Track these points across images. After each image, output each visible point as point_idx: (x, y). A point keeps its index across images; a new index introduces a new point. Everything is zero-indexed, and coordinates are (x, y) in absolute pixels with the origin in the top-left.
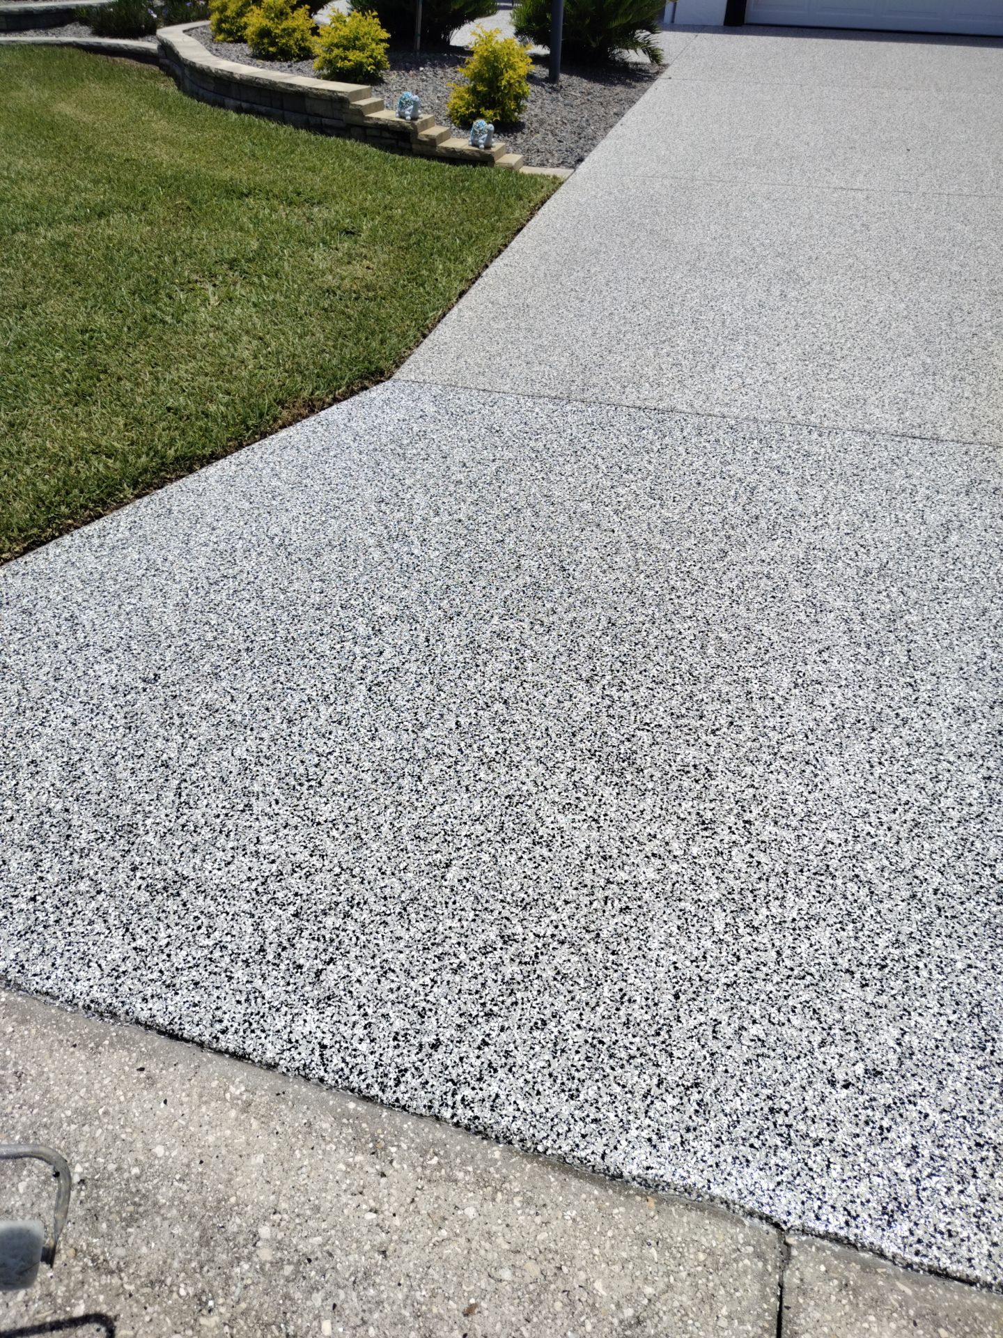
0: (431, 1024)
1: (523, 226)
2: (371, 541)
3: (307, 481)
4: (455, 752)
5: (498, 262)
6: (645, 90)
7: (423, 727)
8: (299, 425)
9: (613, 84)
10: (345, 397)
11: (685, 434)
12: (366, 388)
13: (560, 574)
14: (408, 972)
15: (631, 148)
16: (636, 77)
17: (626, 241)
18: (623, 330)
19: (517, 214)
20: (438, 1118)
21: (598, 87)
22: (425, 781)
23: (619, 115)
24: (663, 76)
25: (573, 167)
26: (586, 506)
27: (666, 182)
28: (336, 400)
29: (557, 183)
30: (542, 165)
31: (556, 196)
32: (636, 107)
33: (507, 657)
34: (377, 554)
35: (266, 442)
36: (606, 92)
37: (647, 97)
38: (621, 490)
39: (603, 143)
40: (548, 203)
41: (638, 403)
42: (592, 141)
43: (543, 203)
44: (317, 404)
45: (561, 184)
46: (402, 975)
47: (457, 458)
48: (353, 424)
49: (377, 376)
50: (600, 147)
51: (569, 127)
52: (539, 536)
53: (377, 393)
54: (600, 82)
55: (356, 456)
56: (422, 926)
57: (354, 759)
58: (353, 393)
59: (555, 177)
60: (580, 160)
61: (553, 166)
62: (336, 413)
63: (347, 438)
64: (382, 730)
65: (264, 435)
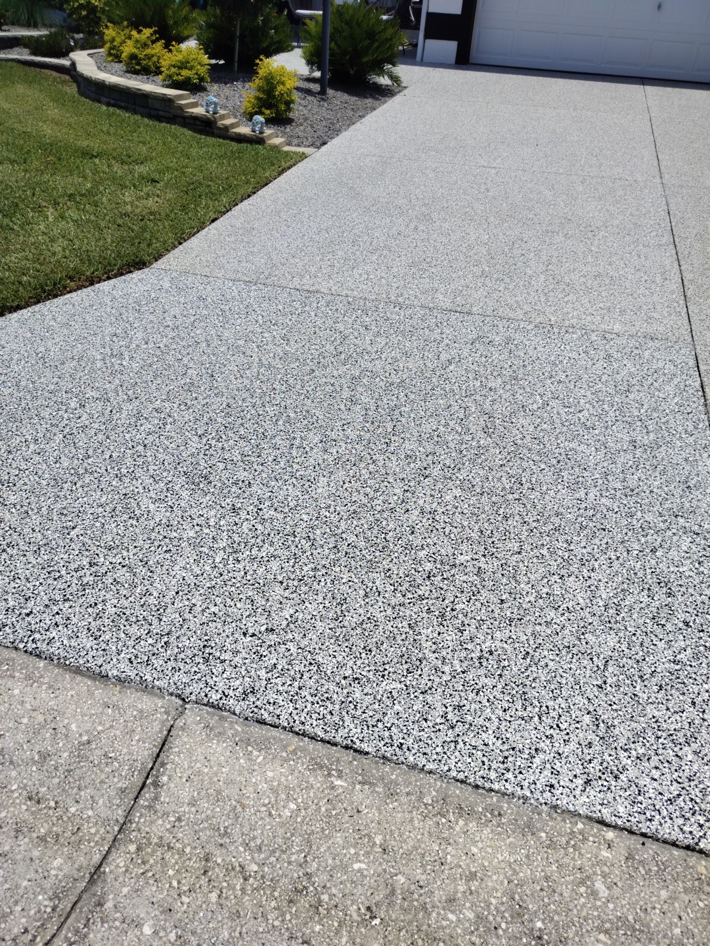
0: (30, 604)
1: (271, 181)
2: (99, 357)
3: (73, 323)
4: (103, 471)
5: (246, 202)
6: (385, 102)
7: (89, 457)
8: (79, 292)
9: (367, 98)
10: (115, 276)
11: (319, 305)
12: (131, 272)
13: (209, 379)
14: (27, 579)
15: (361, 138)
16: (383, 93)
17: (332, 193)
18: (307, 244)
19: (267, 174)
20: (16, 649)
21: (354, 99)
22: (78, 485)
23: (361, 117)
24: (401, 94)
25: (319, 148)
26: (241, 342)
27: (374, 159)
28: (109, 278)
29: (303, 156)
30: (299, 146)
31: (300, 164)
32: (375, 112)
33: (156, 422)
34: (99, 364)
35: (55, 300)
36: (359, 103)
37: (385, 107)
38: (266, 335)
39: (344, 133)
40: (293, 168)
41: (298, 287)
42: (338, 132)
43: (289, 168)
44: (96, 280)
45: (306, 157)
46: (24, 581)
47: (172, 313)
48: (114, 292)
49: (140, 264)
50: (341, 136)
51: (324, 123)
52: (205, 357)
53: (137, 275)
54: (357, 96)
55: (109, 309)
56: (46, 557)
57: (40, 472)
58: (122, 274)
59: (303, 153)
60: (324, 143)
61: (305, 146)
62: (105, 286)
63: (107, 300)
64: (63, 458)
65: (56, 296)
